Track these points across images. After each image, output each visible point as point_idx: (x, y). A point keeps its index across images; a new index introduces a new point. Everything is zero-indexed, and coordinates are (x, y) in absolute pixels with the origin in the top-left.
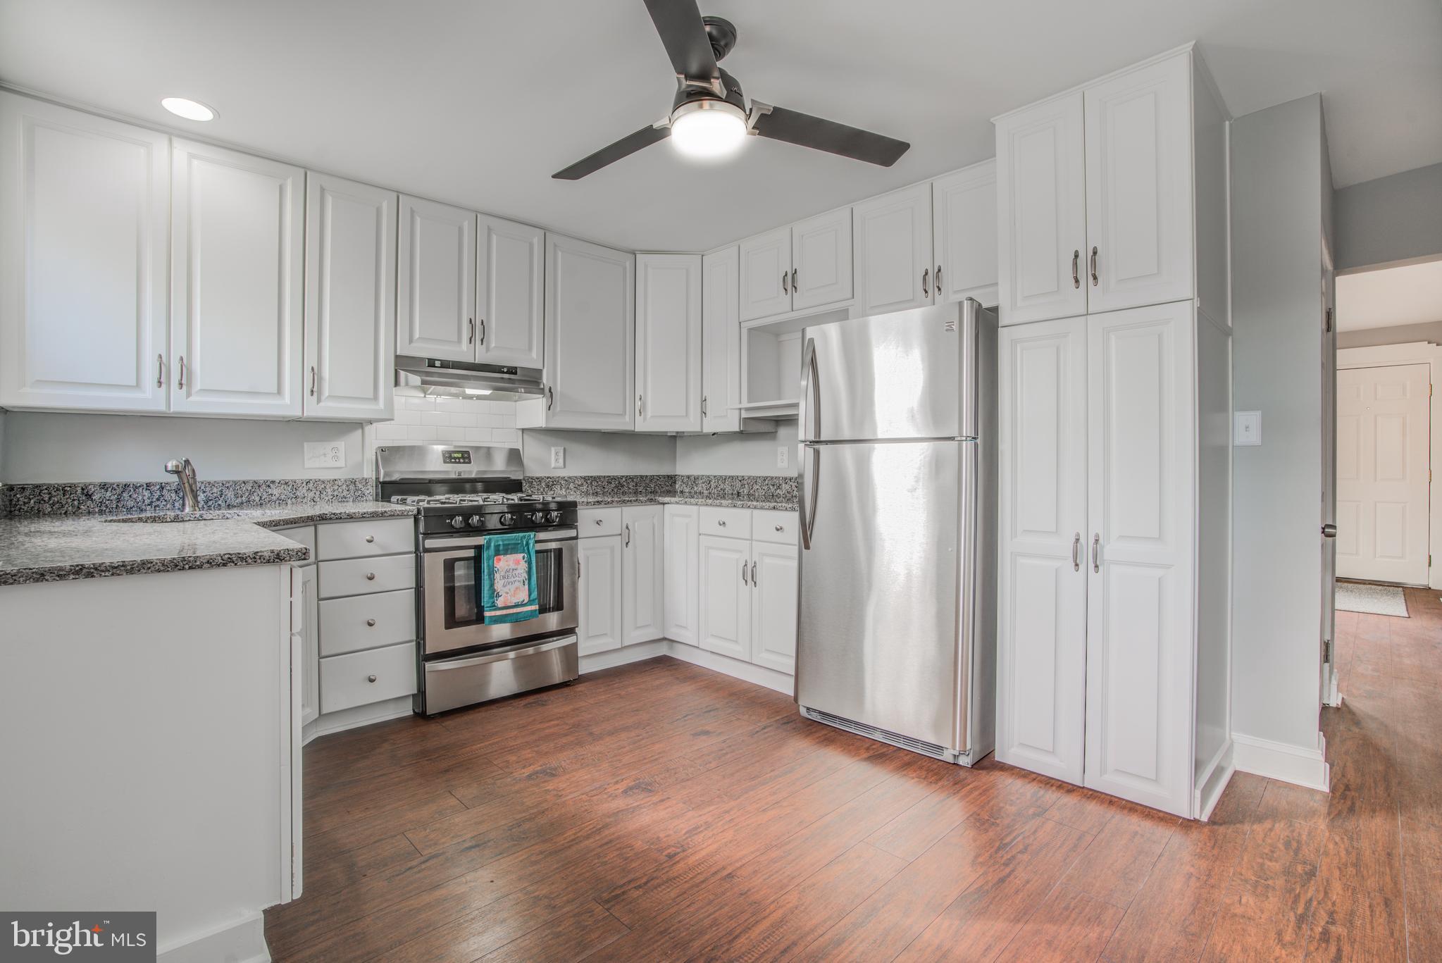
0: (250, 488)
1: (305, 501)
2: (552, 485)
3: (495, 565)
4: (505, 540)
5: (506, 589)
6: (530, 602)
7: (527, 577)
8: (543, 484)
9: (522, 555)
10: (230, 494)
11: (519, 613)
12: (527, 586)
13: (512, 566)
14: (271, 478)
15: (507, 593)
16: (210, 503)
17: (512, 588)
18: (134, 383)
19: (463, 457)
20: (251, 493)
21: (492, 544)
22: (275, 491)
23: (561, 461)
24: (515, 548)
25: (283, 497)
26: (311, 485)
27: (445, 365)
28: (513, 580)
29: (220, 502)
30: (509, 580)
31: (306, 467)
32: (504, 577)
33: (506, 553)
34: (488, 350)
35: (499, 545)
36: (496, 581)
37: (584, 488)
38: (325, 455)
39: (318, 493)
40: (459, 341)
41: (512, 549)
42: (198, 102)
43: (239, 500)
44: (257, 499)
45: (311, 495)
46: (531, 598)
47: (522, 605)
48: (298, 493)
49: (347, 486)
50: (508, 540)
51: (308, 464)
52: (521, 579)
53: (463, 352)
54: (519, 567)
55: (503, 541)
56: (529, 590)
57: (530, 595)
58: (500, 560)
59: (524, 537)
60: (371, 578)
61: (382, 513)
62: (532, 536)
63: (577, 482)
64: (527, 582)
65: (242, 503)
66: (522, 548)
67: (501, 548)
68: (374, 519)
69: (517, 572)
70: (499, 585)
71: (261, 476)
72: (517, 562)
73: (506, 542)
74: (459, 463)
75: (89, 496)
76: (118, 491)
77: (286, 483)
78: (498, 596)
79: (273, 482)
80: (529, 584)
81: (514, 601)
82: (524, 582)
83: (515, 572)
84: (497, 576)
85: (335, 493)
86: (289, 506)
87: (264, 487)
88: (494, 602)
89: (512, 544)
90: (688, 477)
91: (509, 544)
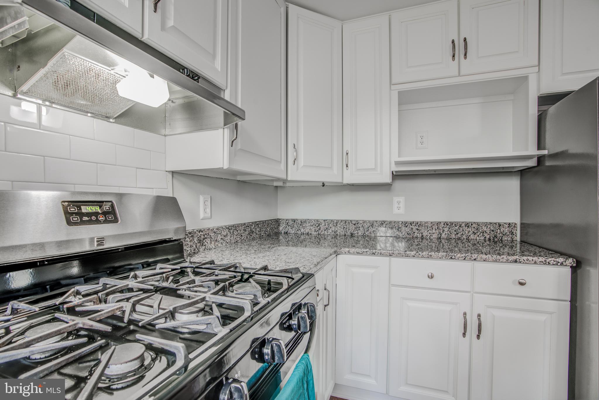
2: (204, 239)
8: (196, 240)
19: (102, 212)
23: (208, 210)
37: (228, 239)
63: (223, 233)
74: (98, 222)
90: (294, 221)
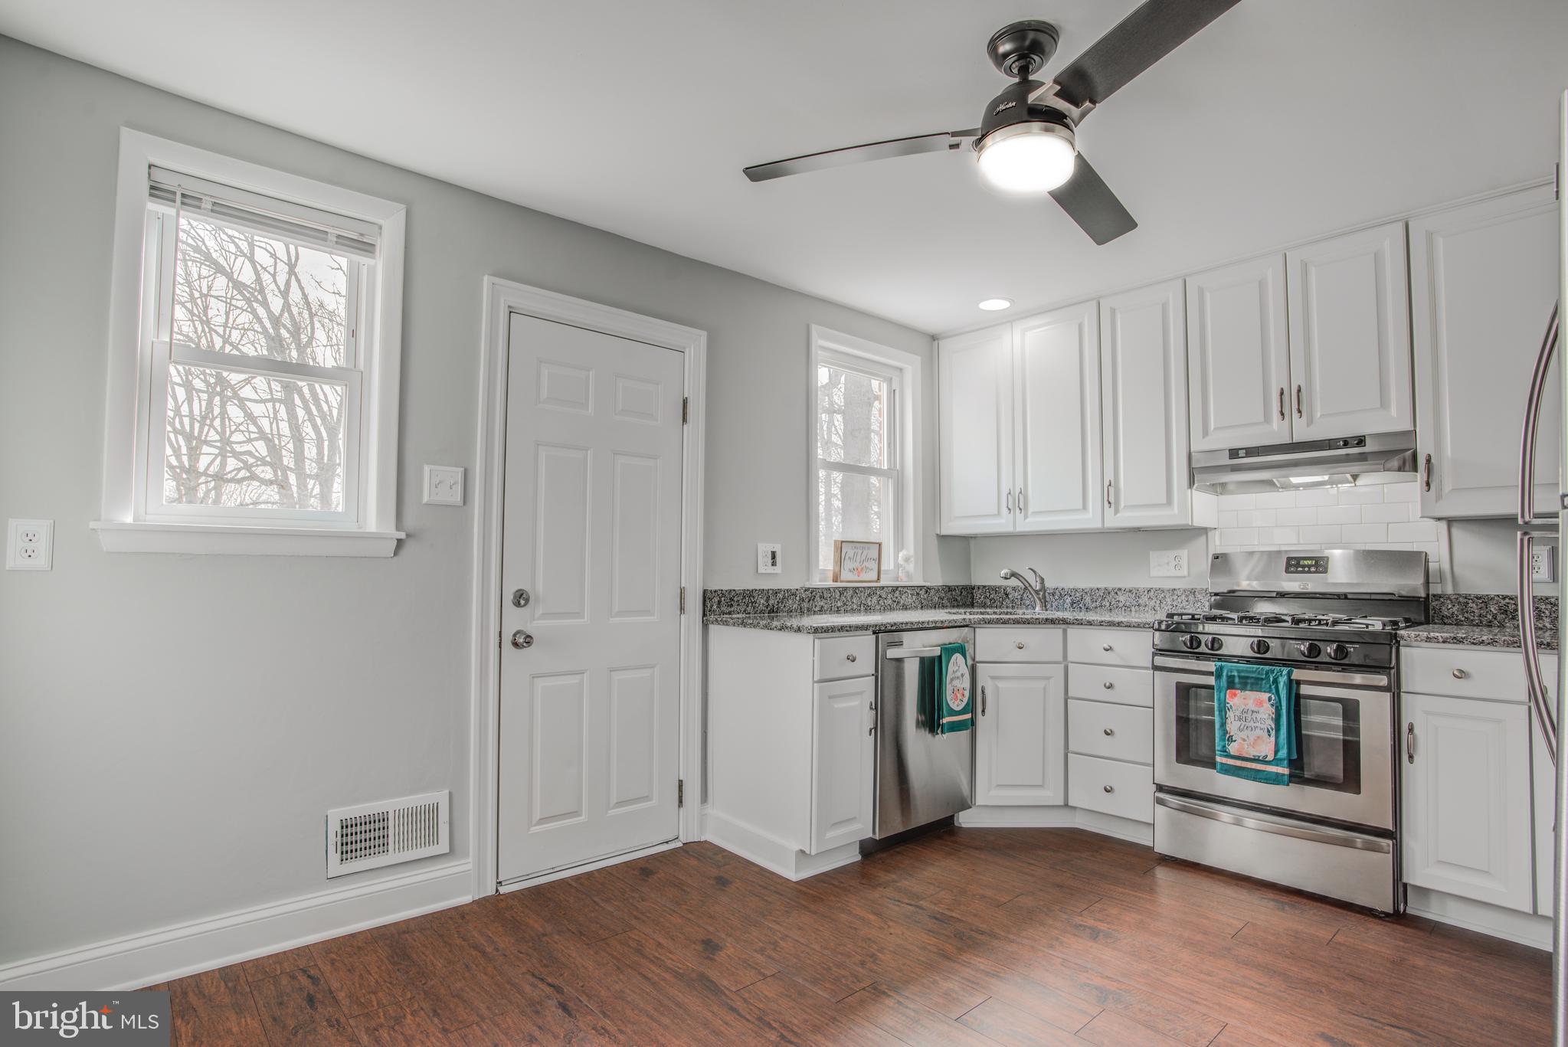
0: (1102, 594)
1: (1146, 609)
3: (1227, 701)
4: (1243, 671)
5: (1243, 735)
6: (1276, 761)
7: (1273, 726)
9: (1269, 695)
10: (1088, 599)
11: (1259, 771)
12: (1273, 739)
13: (1251, 706)
14: (1119, 586)
15: (1244, 740)
16: (1074, 605)
17: (1253, 735)
18: (996, 513)
19: (1317, 565)
20: (1103, 599)
21: (1225, 674)
22: (1122, 598)
24: (1257, 684)
25: (1128, 604)
26: (1152, 593)
27: (1251, 452)
28: (1252, 724)
29: (1081, 605)
30: (1247, 724)
31: (1151, 575)
32: (1240, 719)
33: (1244, 688)
34: (1310, 422)
35: (1234, 676)
36: (1228, 721)
38: (1168, 563)
39: (1158, 602)
40: (1267, 419)
41: (1252, 684)
42: (998, 298)
43: (1094, 605)
44: (1108, 604)
45: (1152, 603)
46: (1278, 757)
47: (1264, 761)
48: (1140, 601)
49: (1187, 596)
50: (1247, 671)
51: (1154, 572)
52: (1265, 727)
53: (1276, 431)
54: (1262, 710)
55: (1239, 671)
56: (1277, 744)
57: (1276, 752)
58: (1235, 695)
59: (1273, 672)
60: (1110, 687)
61: (1118, 623)
62: (1285, 672)
64: (1273, 733)
65: (1096, 608)
66: (1268, 686)
67: (1237, 680)
68: (1110, 628)
69: (1259, 716)
70: (1233, 726)
71: (1110, 585)
72: (1260, 703)
73: (1243, 674)
74: (1309, 572)
75: (1007, 595)
76: (1021, 592)
77: (1130, 591)
78: (1231, 739)
79: (1120, 589)
80: (1277, 737)
81: (1252, 752)
82: (1269, 731)
83: (1255, 715)
84: (1230, 714)
85: (1175, 603)
86: (1133, 613)
87: (1112, 593)
88: (1224, 746)
89: (1252, 677)
91: (1247, 678)
